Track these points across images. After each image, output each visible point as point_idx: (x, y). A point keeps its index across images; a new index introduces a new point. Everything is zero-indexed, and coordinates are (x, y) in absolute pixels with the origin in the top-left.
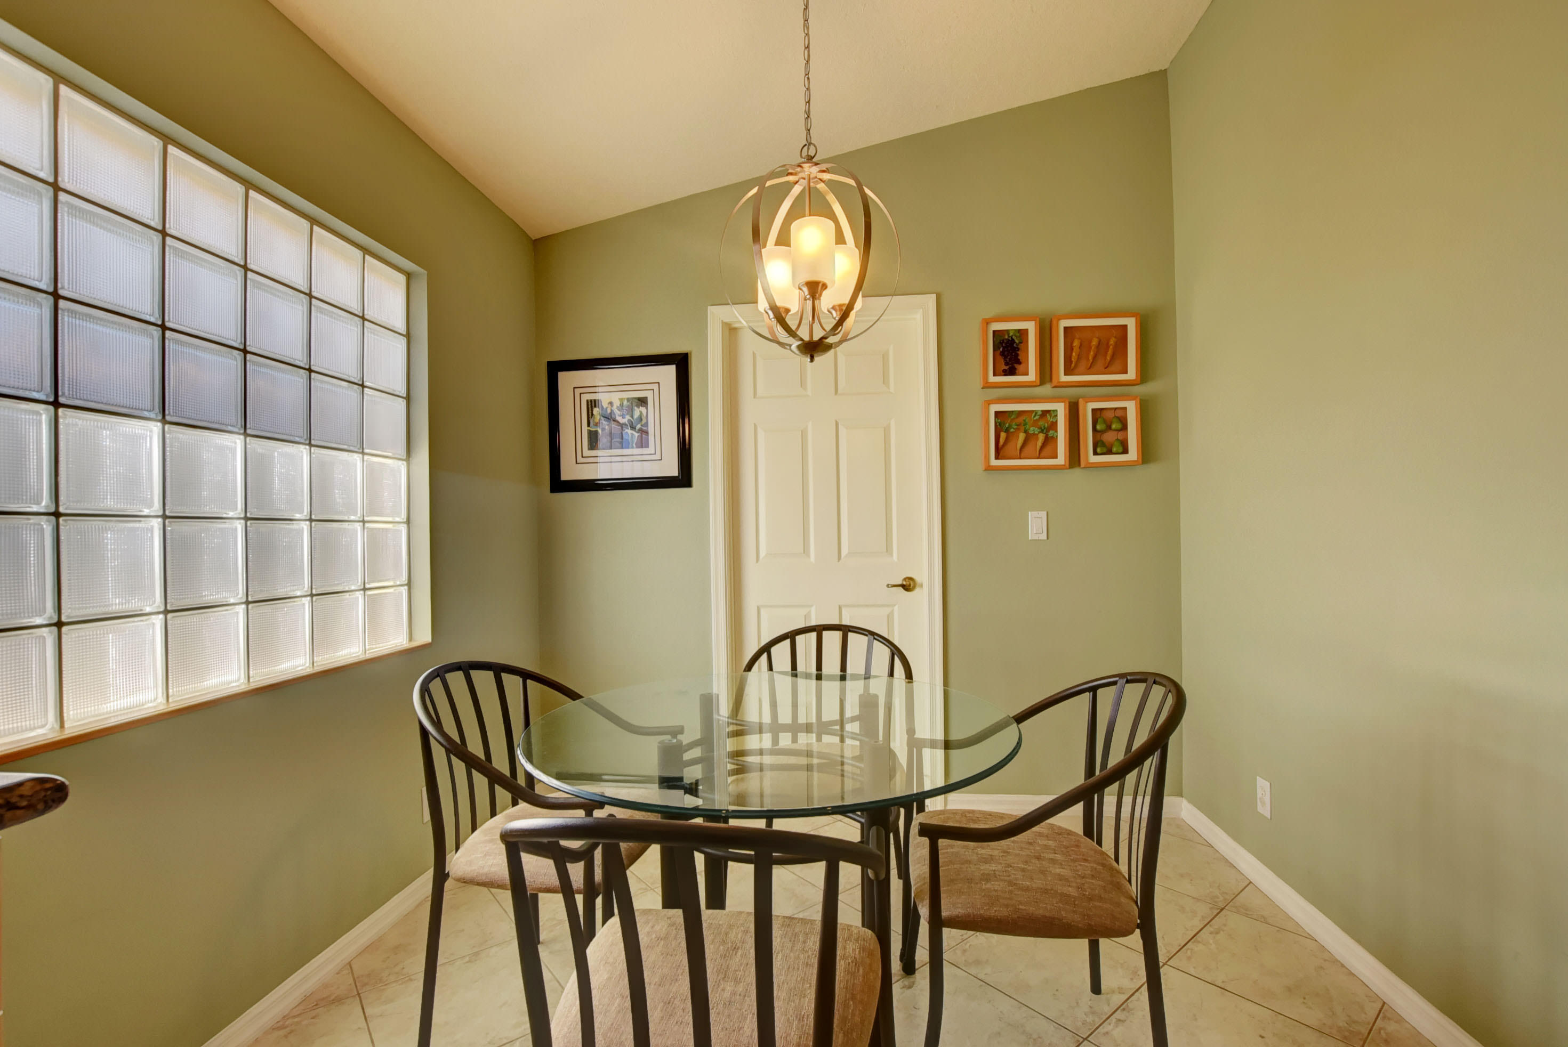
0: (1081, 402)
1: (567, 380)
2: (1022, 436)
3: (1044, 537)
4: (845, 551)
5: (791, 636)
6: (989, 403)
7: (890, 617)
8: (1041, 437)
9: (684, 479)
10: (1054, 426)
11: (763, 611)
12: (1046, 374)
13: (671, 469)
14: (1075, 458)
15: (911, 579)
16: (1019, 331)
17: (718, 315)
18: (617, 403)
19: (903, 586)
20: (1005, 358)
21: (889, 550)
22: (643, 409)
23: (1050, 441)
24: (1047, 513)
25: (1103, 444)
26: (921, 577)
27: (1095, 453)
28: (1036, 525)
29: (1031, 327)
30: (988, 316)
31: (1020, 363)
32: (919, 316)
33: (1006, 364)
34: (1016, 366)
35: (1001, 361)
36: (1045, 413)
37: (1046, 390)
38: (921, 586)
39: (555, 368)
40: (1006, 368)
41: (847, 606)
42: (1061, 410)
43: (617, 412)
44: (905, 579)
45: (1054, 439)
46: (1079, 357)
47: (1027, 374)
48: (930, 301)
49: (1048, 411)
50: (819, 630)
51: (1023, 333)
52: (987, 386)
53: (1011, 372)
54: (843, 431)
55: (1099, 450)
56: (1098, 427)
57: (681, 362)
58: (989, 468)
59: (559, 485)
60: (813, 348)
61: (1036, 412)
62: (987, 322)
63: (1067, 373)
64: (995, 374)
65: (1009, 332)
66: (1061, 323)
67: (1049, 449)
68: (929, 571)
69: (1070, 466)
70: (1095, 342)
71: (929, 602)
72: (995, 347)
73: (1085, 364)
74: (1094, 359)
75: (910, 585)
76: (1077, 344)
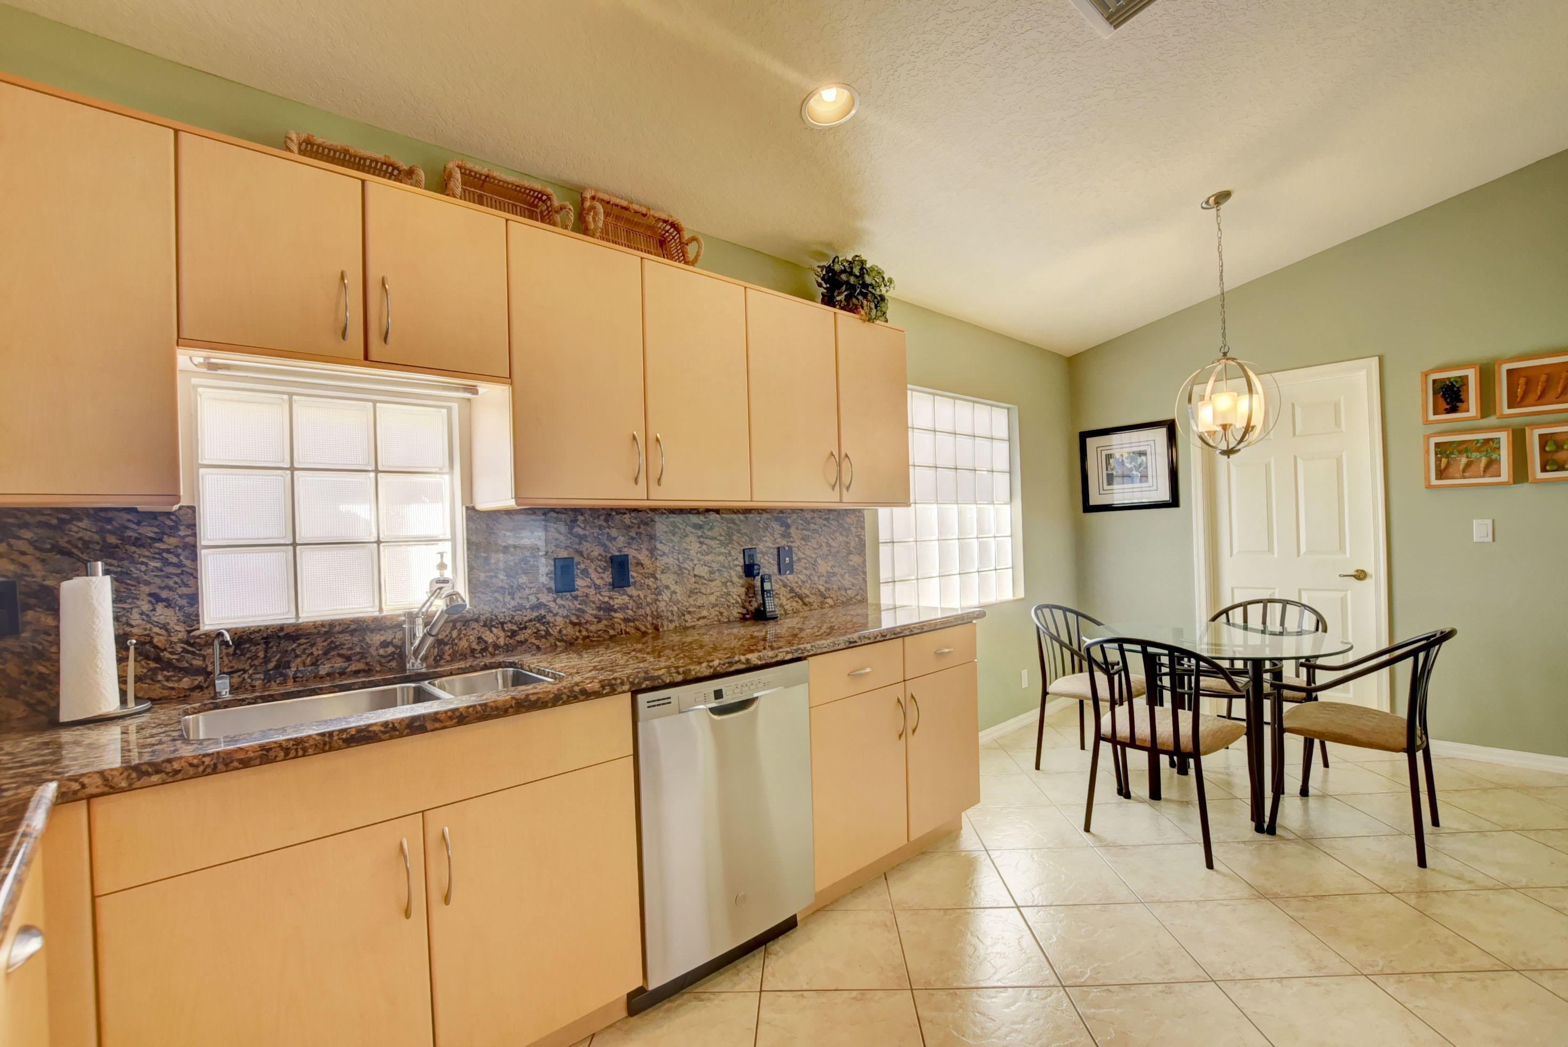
0: (1527, 429)
1: (1091, 442)
2: (1464, 460)
3: (1490, 539)
4: (1303, 549)
5: (1245, 605)
6: (1428, 437)
7: (1343, 599)
8: (1484, 460)
9: (1174, 502)
10: (1497, 450)
11: (1235, 590)
12: (1487, 408)
13: (1165, 496)
14: (1520, 473)
15: (1363, 571)
16: (1460, 377)
18: (1126, 455)
19: (1354, 576)
20: (1446, 399)
21: (1342, 548)
22: (1143, 458)
23: (1493, 463)
24: (1493, 521)
25: (1554, 462)
26: (1370, 570)
27: (1544, 470)
28: (1481, 530)
29: (1472, 375)
30: (1425, 370)
31: (1462, 401)
32: (1363, 373)
33: (1448, 404)
34: (1459, 404)
35: (1441, 401)
36: (1487, 441)
37: (1492, 421)
38: (1371, 576)
39: (1084, 436)
40: (1448, 407)
41: (1305, 590)
42: (1504, 438)
43: (1125, 461)
44: (1357, 571)
45: (1498, 461)
46: (1524, 393)
47: (1468, 411)
48: (1374, 362)
49: (1492, 439)
50: (1265, 602)
51: (1464, 379)
52: (1426, 422)
53: (1454, 409)
54: (1300, 462)
55: (1548, 468)
56: (1547, 449)
57: (1171, 427)
58: (1430, 487)
59: (1088, 508)
60: (1228, 452)
61: (1478, 441)
62: (1426, 374)
63: (1510, 406)
64: (1435, 413)
65: (1449, 379)
66: (1506, 367)
67: (1492, 469)
68: (1376, 565)
69: (1515, 482)
70: (1543, 378)
71: (1375, 588)
72: (1435, 393)
73: (1532, 397)
74: (1543, 393)
75: (1361, 575)
76: (1522, 381)
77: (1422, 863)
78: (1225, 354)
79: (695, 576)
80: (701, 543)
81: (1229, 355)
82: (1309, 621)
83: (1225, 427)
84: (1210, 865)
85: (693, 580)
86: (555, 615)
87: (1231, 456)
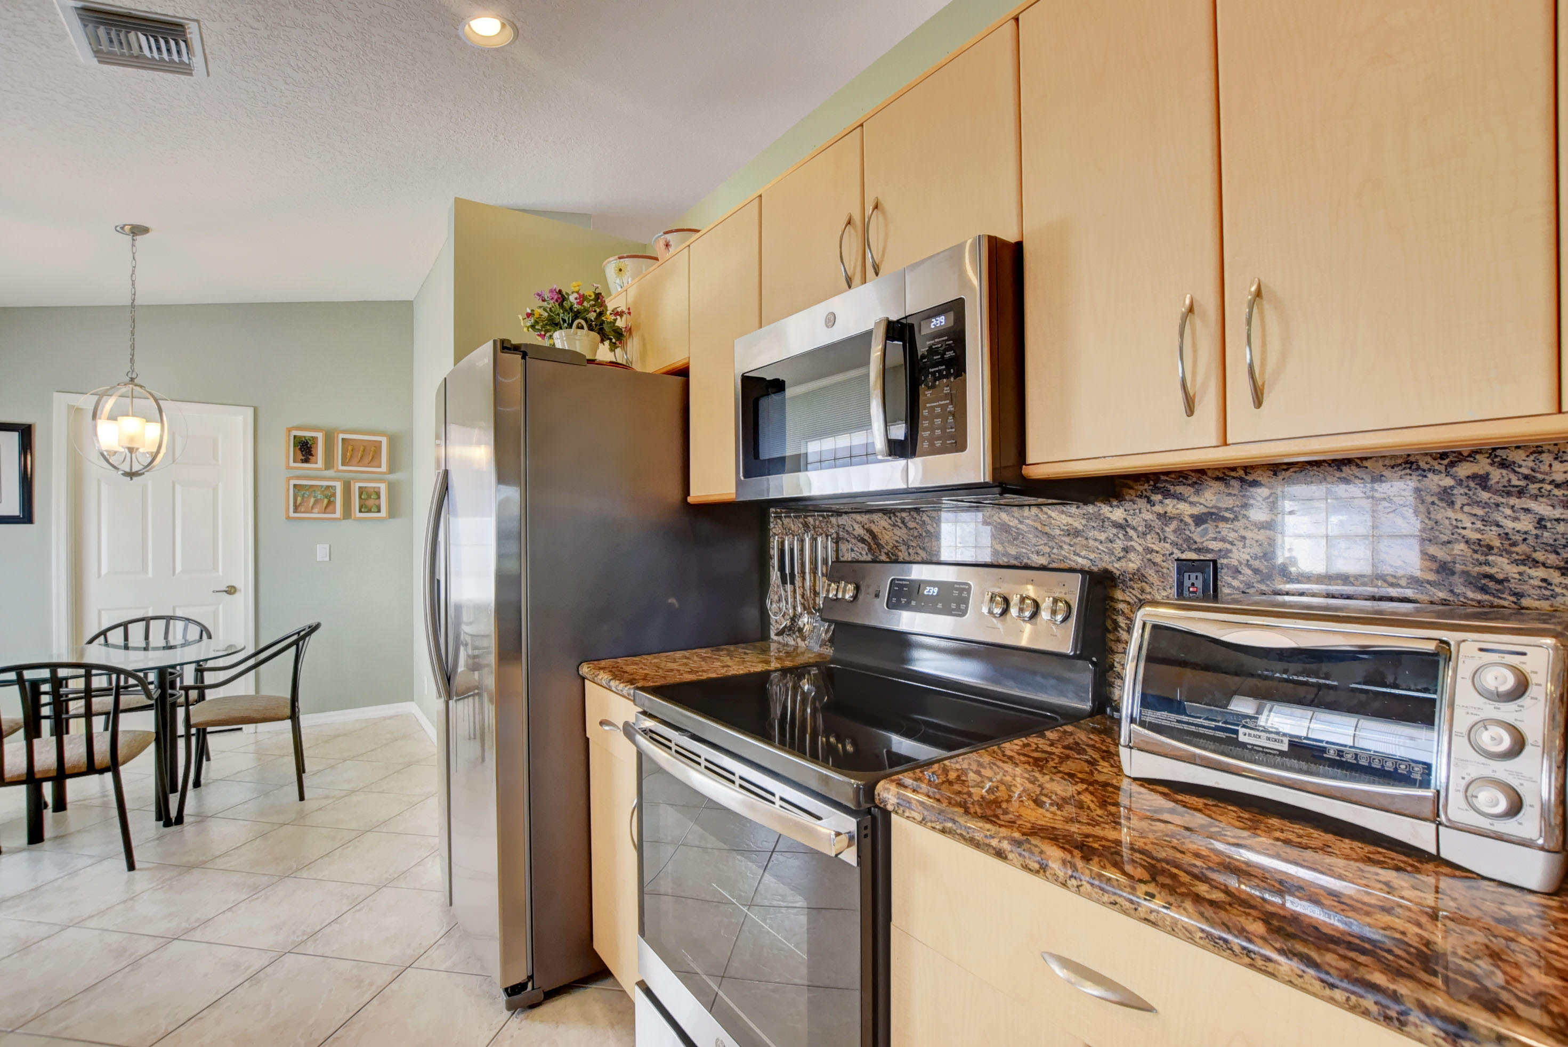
0: (352, 482)
2: (312, 500)
3: (327, 559)
4: (179, 568)
5: (125, 625)
6: (289, 479)
7: (216, 613)
8: (326, 501)
9: (26, 518)
10: (334, 495)
11: (103, 613)
12: (329, 464)
13: (13, 510)
14: (347, 514)
15: (233, 587)
16: (313, 437)
17: (61, 401)
19: (226, 591)
20: (302, 452)
21: (214, 567)
23: (331, 503)
24: (330, 546)
25: (366, 507)
26: (239, 585)
27: (360, 511)
28: (322, 552)
29: (320, 436)
30: (289, 426)
31: (311, 455)
32: (241, 418)
33: (303, 455)
34: (310, 457)
35: (299, 453)
36: (328, 487)
37: (330, 473)
38: (240, 590)
40: (303, 458)
41: (180, 606)
42: (339, 486)
44: (228, 587)
45: (334, 502)
46: (351, 456)
47: (316, 463)
48: (250, 412)
49: (331, 486)
50: (147, 620)
51: (315, 439)
52: (288, 467)
53: (306, 461)
54: (178, 485)
55: (363, 510)
56: (363, 497)
58: (288, 518)
60: (131, 475)
61: (322, 486)
62: (289, 430)
63: (343, 465)
64: (294, 462)
65: (304, 437)
66: (341, 436)
67: (330, 508)
68: (245, 582)
69: (344, 519)
70: (362, 448)
71: (243, 601)
72: (295, 446)
73: (355, 460)
74: (362, 458)
75: (231, 590)
76: (350, 448)
77: (302, 798)
78: (132, 380)
81: (136, 381)
82: (194, 632)
83: (131, 450)
84: (131, 866)
87: (135, 478)
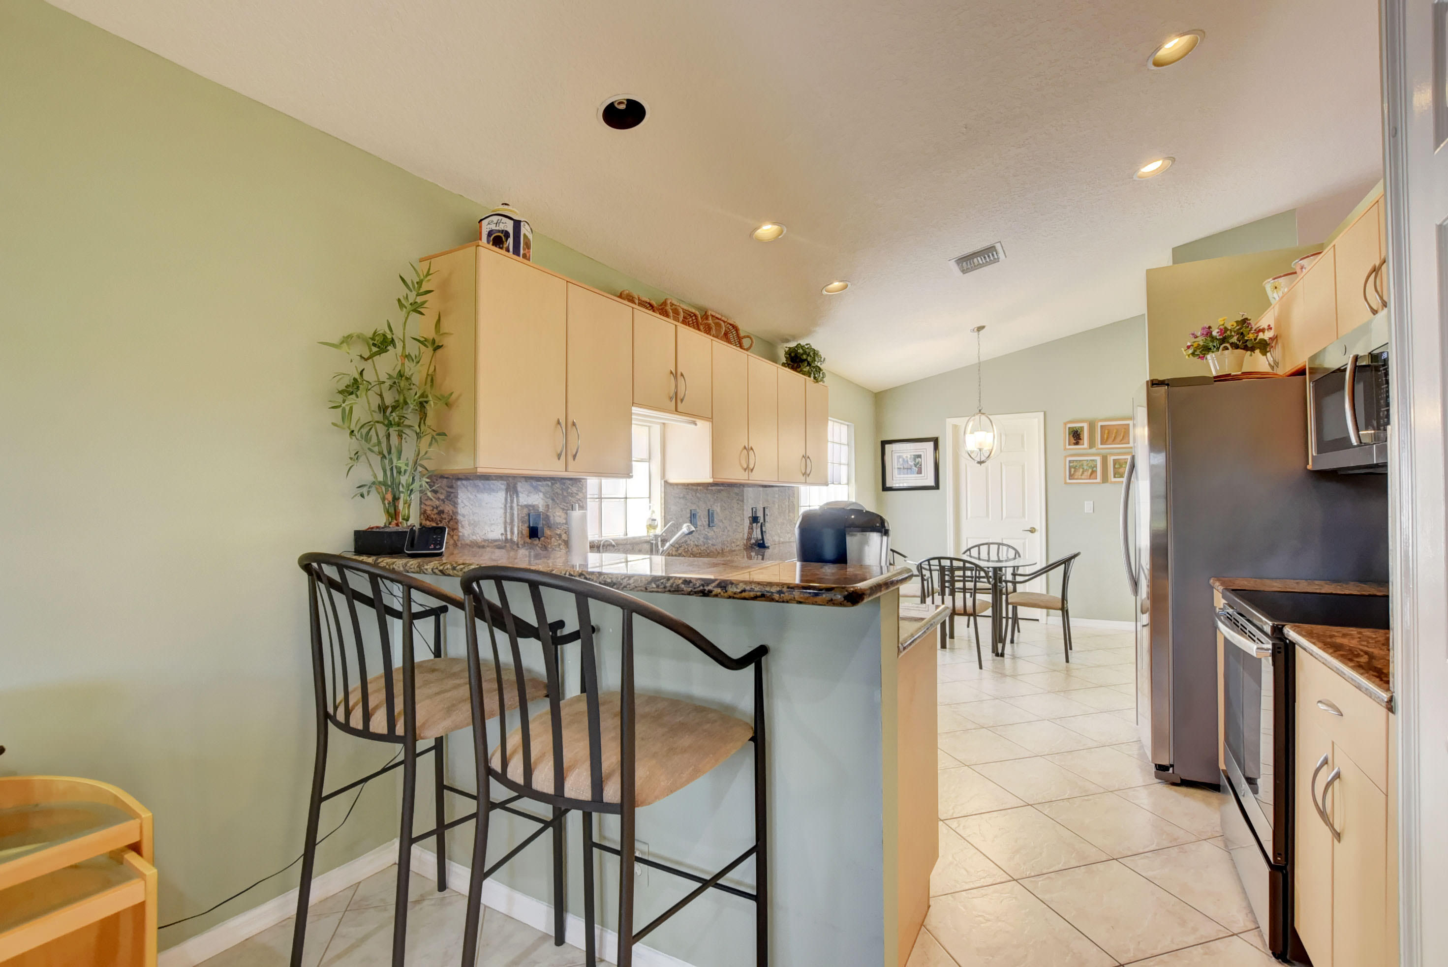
0: (1108, 456)
1: (887, 446)
2: (1081, 470)
3: (1092, 511)
4: (1004, 516)
5: (979, 546)
6: (1066, 457)
7: (1024, 544)
8: (1090, 471)
9: (937, 487)
10: (1096, 466)
11: (969, 539)
12: (1092, 445)
13: (932, 483)
14: (1105, 479)
15: (1034, 528)
16: (1081, 427)
17: (950, 422)
18: (909, 456)
19: (1029, 531)
20: (1074, 437)
21: (1024, 516)
22: (920, 459)
23: (1094, 472)
24: (1093, 502)
25: (1119, 473)
26: (1037, 527)
27: (1115, 477)
28: (1088, 506)
29: (1086, 426)
30: (1065, 421)
31: (1080, 439)
32: (1037, 420)
33: (1075, 440)
34: (1079, 441)
35: (1072, 439)
36: (1091, 461)
37: (1093, 450)
38: (1038, 531)
39: (884, 443)
40: (1075, 442)
41: (1005, 538)
42: (1099, 459)
43: (909, 460)
44: (1031, 528)
45: (1096, 472)
46: (1108, 438)
47: (1083, 444)
48: (1042, 414)
49: (1093, 460)
50: (988, 544)
51: (1082, 428)
52: (1065, 449)
53: (1077, 443)
54: (1003, 467)
55: (1116, 476)
56: (1116, 466)
57: (936, 441)
58: (1066, 483)
59: (885, 488)
60: (980, 463)
61: (1087, 461)
62: (1065, 424)
63: (1101, 444)
64: (1069, 445)
65: (1075, 427)
66: (1100, 424)
67: (1093, 476)
68: (1040, 525)
69: (1103, 483)
70: (1115, 431)
71: (1039, 538)
72: (1069, 434)
73: (1111, 440)
74: (1115, 438)
75: (1032, 531)
76: (1106, 432)
77: (1067, 661)
78: (980, 411)
79: (736, 522)
80: (738, 503)
81: (982, 411)
82: (1012, 553)
83: (980, 450)
84: (981, 667)
85: (735, 524)
86: (691, 540)
87: (982, 465)
